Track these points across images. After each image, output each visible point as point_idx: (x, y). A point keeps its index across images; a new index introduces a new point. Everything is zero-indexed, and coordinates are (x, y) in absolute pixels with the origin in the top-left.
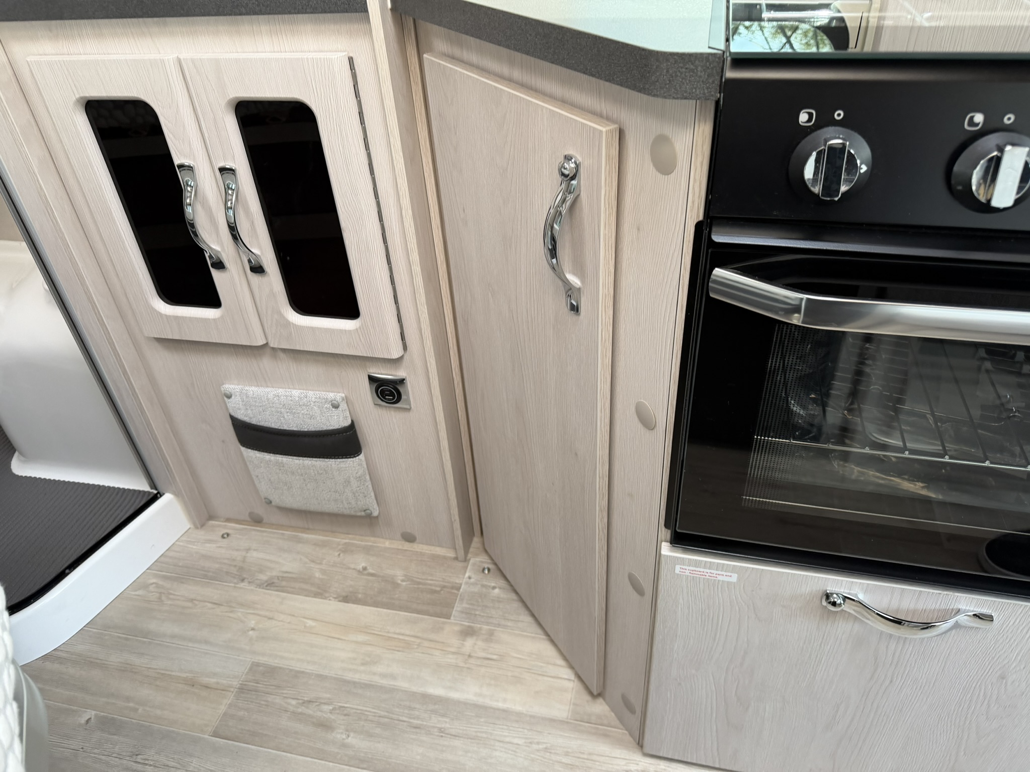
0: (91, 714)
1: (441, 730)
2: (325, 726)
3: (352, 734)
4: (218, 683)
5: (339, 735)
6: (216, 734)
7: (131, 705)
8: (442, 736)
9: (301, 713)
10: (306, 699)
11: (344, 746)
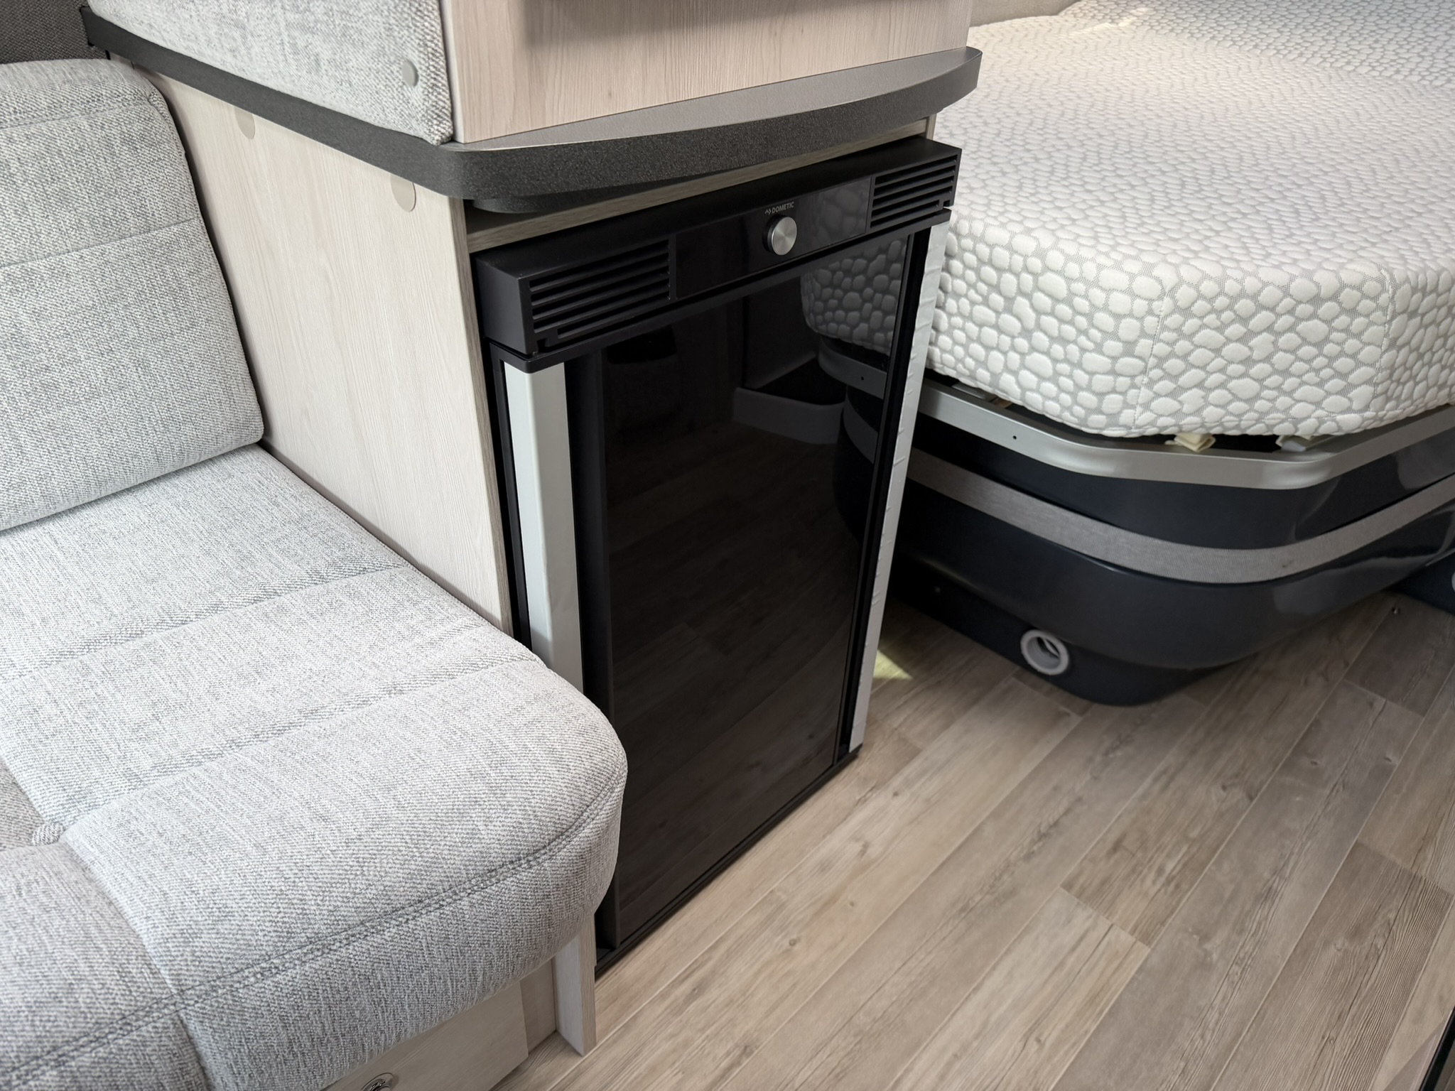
0: (1396, 761)
1: (1332, 1040)
2: (1356, 933)
3: (1340, 954)
4: (1425, 859)
5: (1340, 942)
6: (1357, 845)
7: (1404, 790)
8: (1323, 1038)
9: (1375, 919)
10: (1394, 928)
11: (1327, 944)
